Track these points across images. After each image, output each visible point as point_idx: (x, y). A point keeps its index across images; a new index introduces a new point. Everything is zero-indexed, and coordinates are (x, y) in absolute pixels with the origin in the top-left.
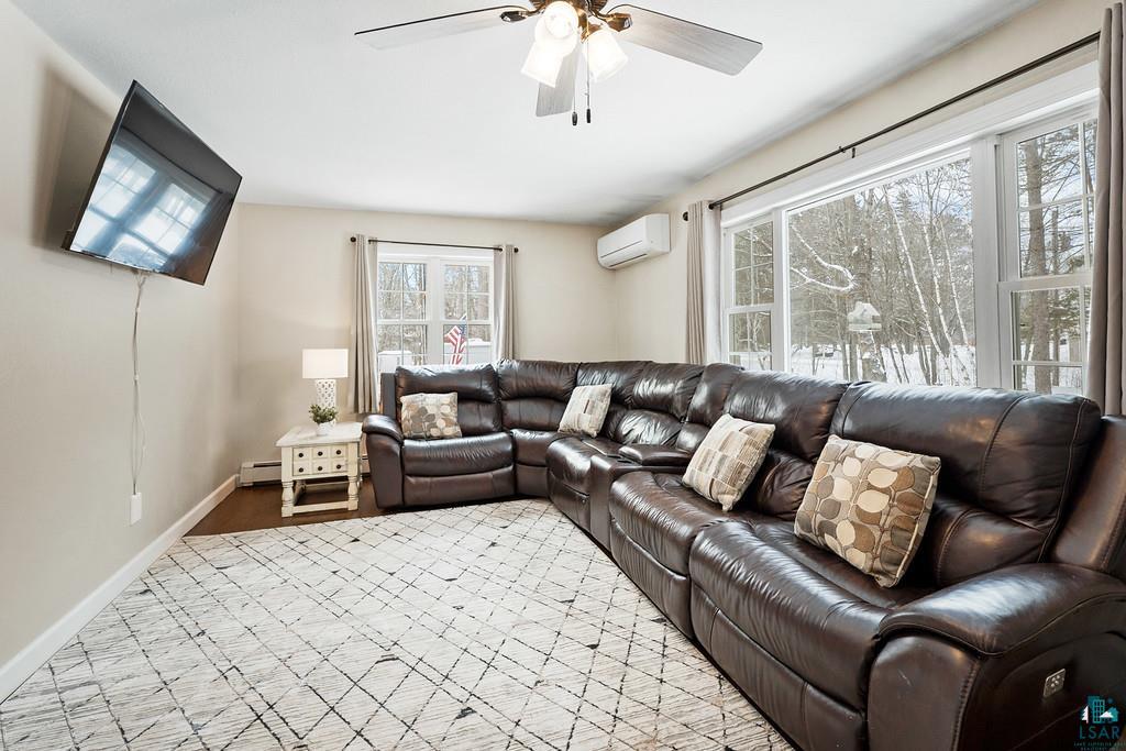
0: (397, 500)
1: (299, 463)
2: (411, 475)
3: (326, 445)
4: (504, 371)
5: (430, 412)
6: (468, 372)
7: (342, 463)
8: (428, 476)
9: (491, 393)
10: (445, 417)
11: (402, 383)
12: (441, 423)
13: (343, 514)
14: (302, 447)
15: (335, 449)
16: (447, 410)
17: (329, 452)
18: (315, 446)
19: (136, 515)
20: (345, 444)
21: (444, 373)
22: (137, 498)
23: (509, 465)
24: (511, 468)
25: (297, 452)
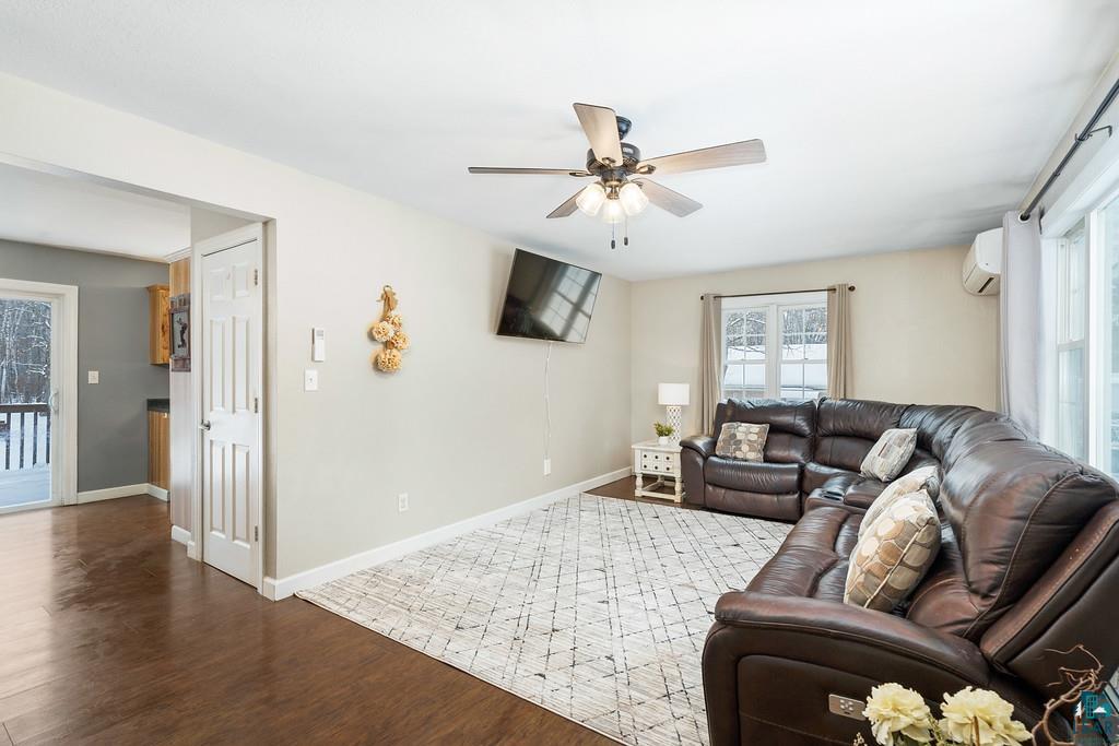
0: (700, 501)
1: (645, 462)
2: (710, 484)
3: (661, 452)
4: (824, 408)
5: (738, 438)
6: (785, 406)
7: (671, 467)
9: (807, 429)
10: (750, 443)
11: (729, 413)
12: (745, 448)
13: (671, 503)
14: (646, 450)
15: (667, 455)
16: (754, 437)
17: (662, 457)
18: (654, 451)
19: (547, 470)
20: (672, 453)
21: (761, 406)
22: (547, 463)
23: (794, 493)
24: (796, 496)
25: (644, 454)
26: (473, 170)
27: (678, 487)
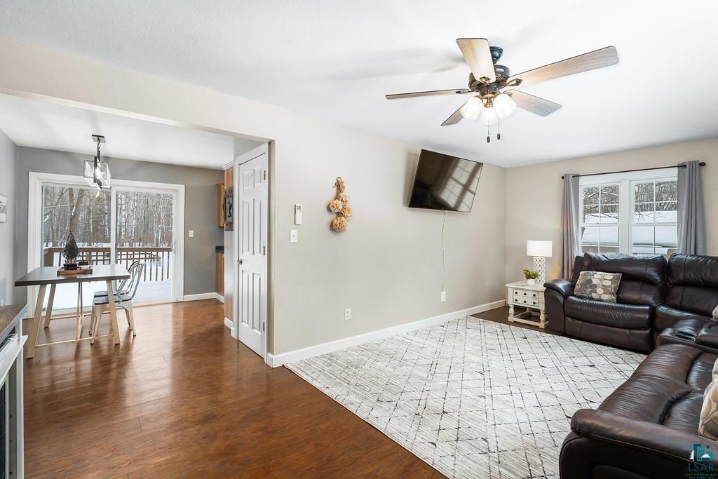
0: (561, 329)
1: (516, 297)
2: (568, 317)
3: (528, 290)
4: (675, 262)
5: (594, 283)
7: (537, 302)
8: (580, 320)
9: (658, 278)
10: (604, 287)
12: (600, 291)
13: (536, 328)
14: (517, 289)
15: (533, 293)
16: (608, 283)
17: (530, 294)
18: (523, 290)
19: (443, 298)
20: (538, 292)
21: (615, 260)
22: (443, 294)
23: (646, 329)
24: (648, 331)
25: (515, 291)
26: (389, 97)
27: (542, 317)
